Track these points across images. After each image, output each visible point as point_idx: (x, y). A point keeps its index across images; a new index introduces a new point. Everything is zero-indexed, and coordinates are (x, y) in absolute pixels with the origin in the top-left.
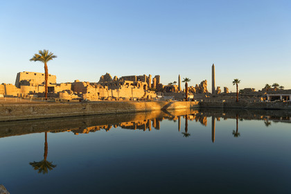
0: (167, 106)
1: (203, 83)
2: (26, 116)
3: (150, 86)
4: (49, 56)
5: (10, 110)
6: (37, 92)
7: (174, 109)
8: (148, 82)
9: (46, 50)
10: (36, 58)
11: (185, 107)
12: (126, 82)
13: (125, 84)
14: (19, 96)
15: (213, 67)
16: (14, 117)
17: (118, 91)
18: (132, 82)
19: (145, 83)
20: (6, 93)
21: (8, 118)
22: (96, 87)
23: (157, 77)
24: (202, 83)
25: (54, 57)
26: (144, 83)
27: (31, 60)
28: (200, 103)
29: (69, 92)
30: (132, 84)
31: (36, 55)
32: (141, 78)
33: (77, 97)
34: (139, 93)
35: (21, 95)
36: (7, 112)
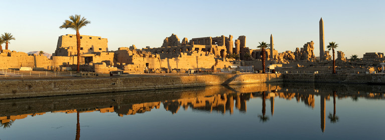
0: (230, 80)
1: (309, 45)
2: (47, 92)
3: (231, 51)
4: (81, 22)
5: (30, 86)
6: (71, 63)
7: (240, 84)
8: (228, 45)
9: (78, 15)
10: (67, 25)
11: (257, 81)
12: (195, 46)
13: (193, 49)
14: (50, 69)
15: (321, 22)
16: (34, 94)
17: (176, 60)
18: (204, 47)
19: (224, 47)
20: (35, 65)
21: (28, 94)
22: (144, 56)
23: (242, 39)
24: (306, 46)
25: (87, 22)
26: (220, 48)
27: (62, 27)
28: (284, 76)
29: (108, 63)
30: (203, 50)
31: (67, 21)
32: (218, 41)
33: (116, 69)
34: (207, 61)
35: (52, 67)
36: (27, 88)
